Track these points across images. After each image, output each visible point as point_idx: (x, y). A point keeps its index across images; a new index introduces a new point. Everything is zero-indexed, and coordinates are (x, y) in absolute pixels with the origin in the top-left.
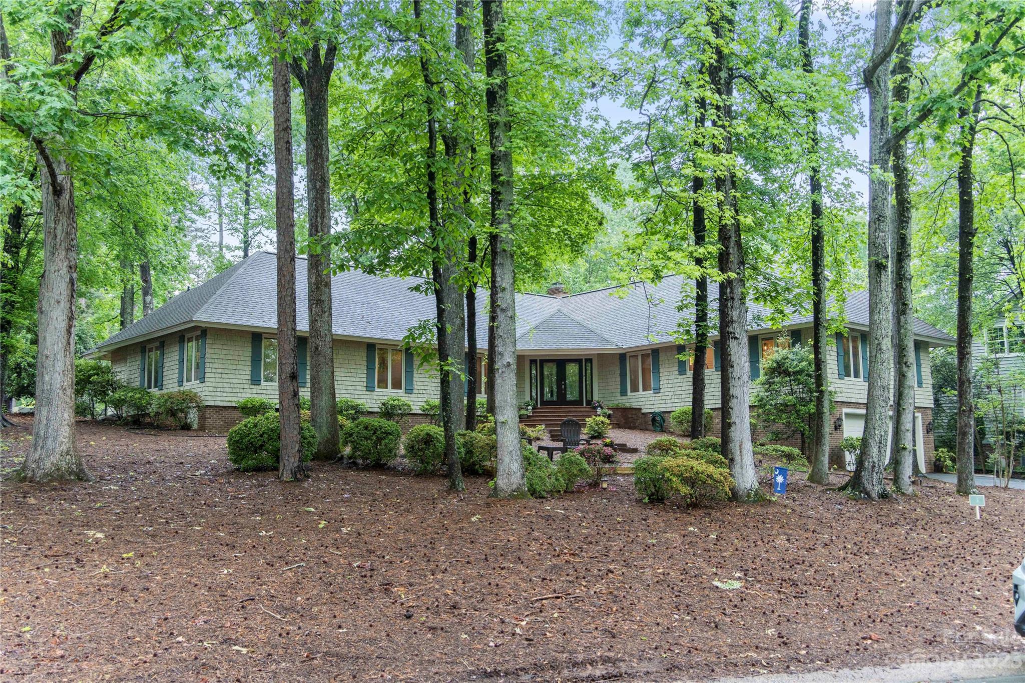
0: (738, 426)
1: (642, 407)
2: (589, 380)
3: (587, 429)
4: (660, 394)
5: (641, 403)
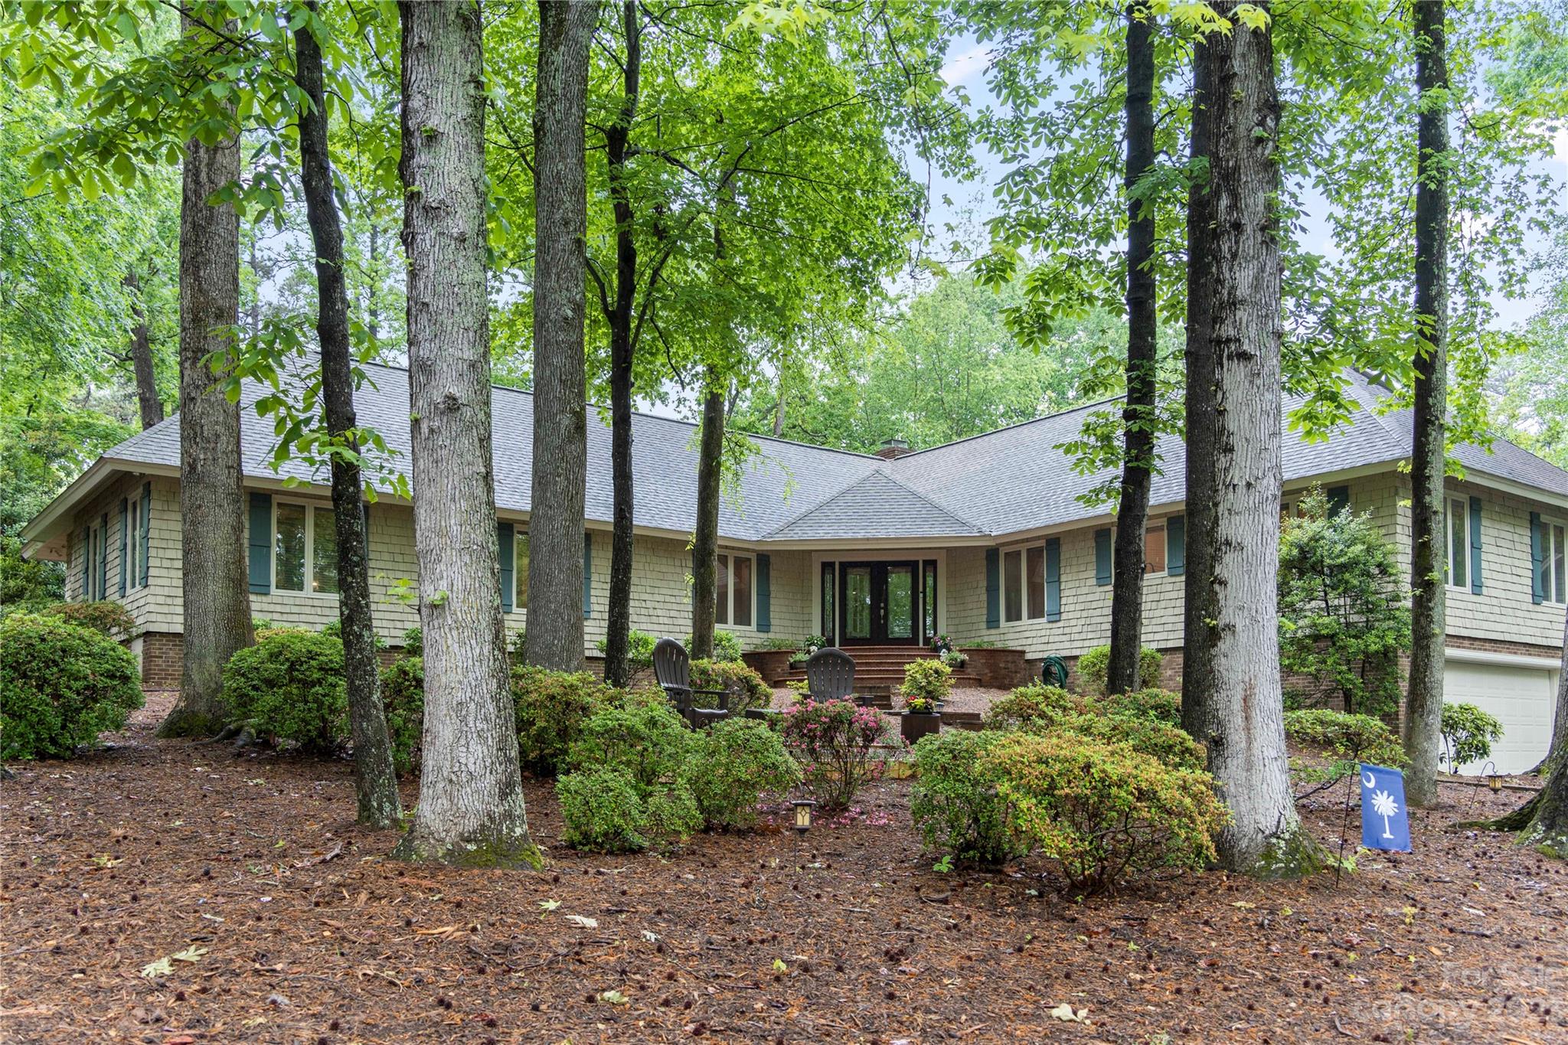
0: (1242, 637)
1: (1027, 649)
2: (930, 600)
3: (907, 684)
4: (1060, 624)
5: (1024, 642)
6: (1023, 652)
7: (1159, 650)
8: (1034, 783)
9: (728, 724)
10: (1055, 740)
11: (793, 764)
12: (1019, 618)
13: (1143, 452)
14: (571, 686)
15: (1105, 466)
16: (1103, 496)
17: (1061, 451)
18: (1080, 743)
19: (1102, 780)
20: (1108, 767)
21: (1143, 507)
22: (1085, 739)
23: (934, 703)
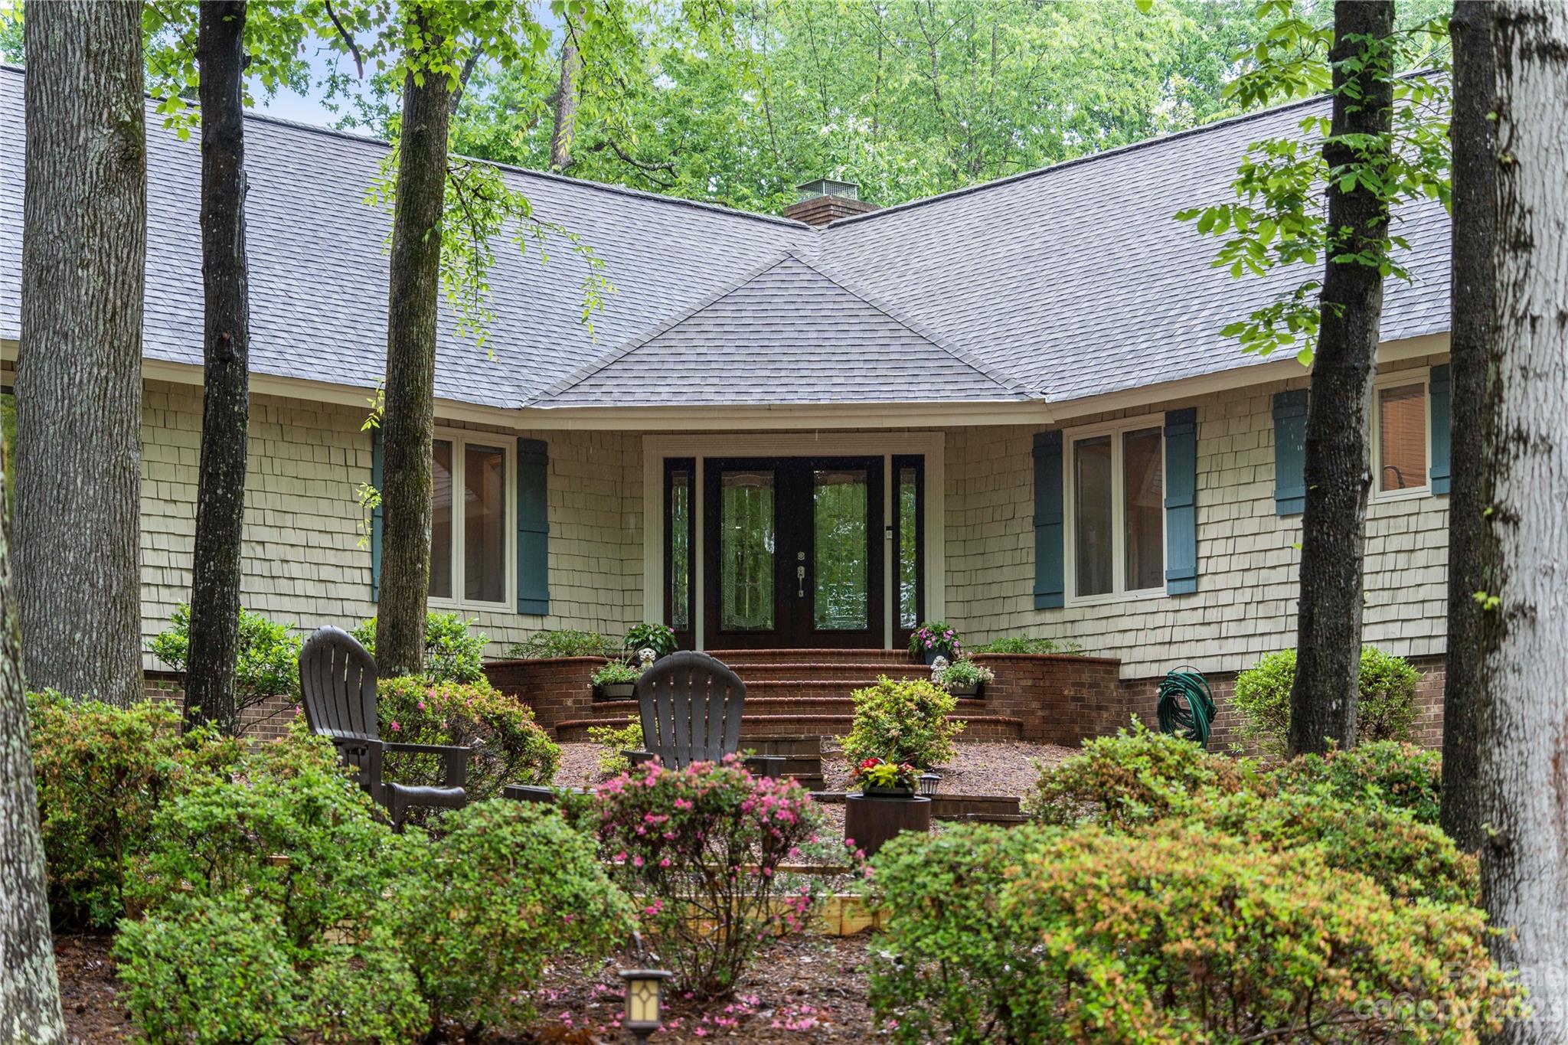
0: (1551, 631)
1: (1124, 656)
2: (907, 546)
3: (857, 734)
4: (1198, 601)
5: (1118, 640)
6: (1116, 664)
7: (1412, 660)
8: (1121, 929)
9: (479, 813)
10: (1164, 843)
11: (620, 900)
12: (1106, 587)
13: (1365, 232)
14: (129, 732)
15: (1287, 261)
16: (1280, 326)
17: (1190, 226)
18: (1217, 848)
19: (1260, 924)
20: (1271, 897)
21: (1366, 352)
22: (1227, 841)
23: (918, 774)
